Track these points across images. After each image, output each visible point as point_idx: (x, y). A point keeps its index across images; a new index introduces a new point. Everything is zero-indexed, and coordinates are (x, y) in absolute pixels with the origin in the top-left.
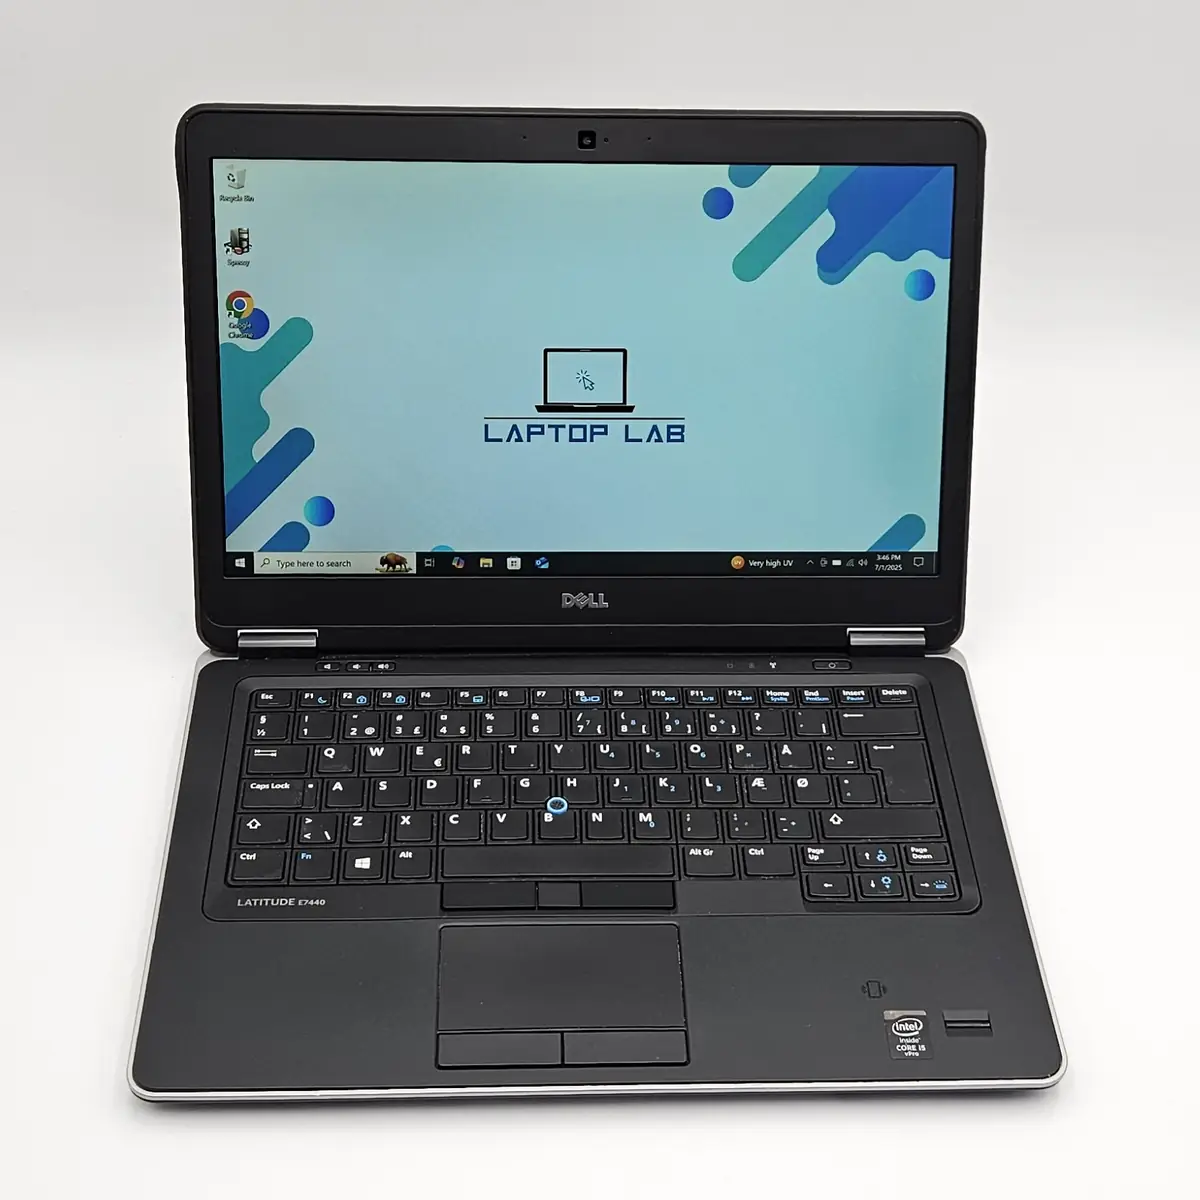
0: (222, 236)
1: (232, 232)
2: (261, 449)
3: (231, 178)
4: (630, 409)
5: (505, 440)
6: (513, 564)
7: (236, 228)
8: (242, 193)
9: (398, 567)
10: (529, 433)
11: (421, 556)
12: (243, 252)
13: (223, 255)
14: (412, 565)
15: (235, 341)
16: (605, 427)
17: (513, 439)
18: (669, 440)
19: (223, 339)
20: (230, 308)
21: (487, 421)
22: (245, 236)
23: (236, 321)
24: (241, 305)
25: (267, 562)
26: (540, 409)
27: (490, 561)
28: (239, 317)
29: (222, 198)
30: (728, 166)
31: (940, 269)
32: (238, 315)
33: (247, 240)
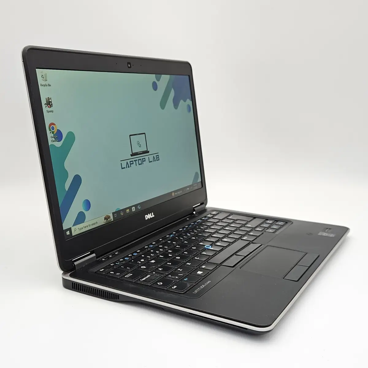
0: (44, 101)
1: (46, 99)
2: (67, 186)
3: (43, 77)
4: (148, 152)
5: (126, 168)
6: (134, 209)
7: (47, 97)
8: (47, 83)
9: (109, 219)
10: (131, 164)
11: (113, 213)
12: (51, 107)
13: (45, 109)
14: (112, 218)
15: (54, 143)
16: (145, 159)
17: (127, 167)
18: (157, 160)
19: (50, 143)
20: (50, 130)
21: (121, 162)
22: (50, 100)
23: (52, 135)
24: (53, 128)
25: (75, 230)
26: (132, 155)
27: (128, 210)
28: (53, 134)
29: (42, 85)
30: (154, 75)
31: (190, 103)
32: (53, 133)
33: (51, 102)
